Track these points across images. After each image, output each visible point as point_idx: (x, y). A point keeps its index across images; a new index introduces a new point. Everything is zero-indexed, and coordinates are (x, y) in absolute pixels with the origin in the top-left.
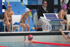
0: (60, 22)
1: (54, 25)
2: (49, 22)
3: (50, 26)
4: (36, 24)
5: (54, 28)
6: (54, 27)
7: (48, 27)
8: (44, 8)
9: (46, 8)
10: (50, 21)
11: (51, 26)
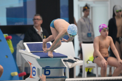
0: (61, 60)
1: (48, 67)
2: (38, 60)
3: (38, 70)
4: (22, 65)
5: (47, 73)
6: (49, 71)
7: (36, 70)
8: (37, 30)
9: (42, 31)
10: (39, 57)
11: (41, 68)
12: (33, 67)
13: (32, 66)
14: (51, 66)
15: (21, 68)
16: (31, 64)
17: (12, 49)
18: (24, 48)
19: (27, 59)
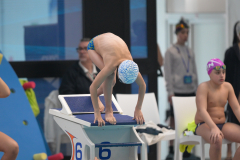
0: (131, 129)
1: (107, 144)
2: (86, 129)
3: (88, 148)
5: (105, 154)
6: (109, 151)
7: (83, 150)
9: (95, 71)
10: (88, 124)
11: (92, 145)
12: (78, 144)
13: (75, 141)
14: (112, 142)
15: (53, 146)
16: (73, 137)
17: (35, 108)
18: (60, 107)
19: (65, 127)
